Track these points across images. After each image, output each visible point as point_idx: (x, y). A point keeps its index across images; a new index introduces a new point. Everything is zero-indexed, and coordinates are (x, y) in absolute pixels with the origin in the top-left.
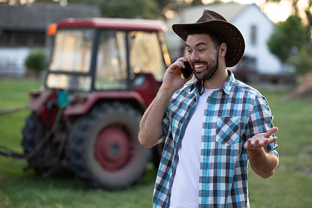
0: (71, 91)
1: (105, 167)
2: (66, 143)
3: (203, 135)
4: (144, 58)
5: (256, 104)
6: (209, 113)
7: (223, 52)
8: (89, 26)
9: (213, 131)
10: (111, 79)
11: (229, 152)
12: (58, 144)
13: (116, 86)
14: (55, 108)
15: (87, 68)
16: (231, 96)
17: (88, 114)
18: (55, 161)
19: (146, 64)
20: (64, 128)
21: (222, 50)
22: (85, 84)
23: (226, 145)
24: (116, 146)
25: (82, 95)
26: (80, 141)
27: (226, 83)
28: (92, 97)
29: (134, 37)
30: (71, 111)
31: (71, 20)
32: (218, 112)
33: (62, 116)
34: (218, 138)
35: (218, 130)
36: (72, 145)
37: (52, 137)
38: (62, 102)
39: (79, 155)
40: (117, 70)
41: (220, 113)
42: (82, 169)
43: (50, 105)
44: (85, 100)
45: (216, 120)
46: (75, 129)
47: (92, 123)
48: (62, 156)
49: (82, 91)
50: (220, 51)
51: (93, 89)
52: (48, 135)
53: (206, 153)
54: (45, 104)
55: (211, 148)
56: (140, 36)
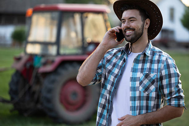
0: (43, 56)
1: (67, 109)
2: (40, 92)
3: (131, 86)
4: (94, 32)
5: (165, 64)
6: (134, 70)
7: (147, 25)
8: (55, 10)
9: (137, 83)
10: (71, 46)
11: (148, 98)
12: (34, 93)
13: (74, 51)
14: (32, 67)
15: (54, 39)
16: (150, 58)
17: (55, 72)
18: (32, 105)
19: (96, 36)
20: (38, 82)
21: (147, 23)
22: (53, 50)
23: (147, 93)
24: (75, 94)
25: (51, 59)
26: (50, 91)
27: (146, 49)
28: (58, 60)
29: (87, 17)
30: (43, 69)
31: (43, 6)
32: (140, 69)
33: (37, 73)
34: (141, 88)
35: (141, 83)
36: (44, 94)
37: (30, 88)
38: (37, 63)
39: (49, 101)
40: (75, 40)
41: (142, 70)
42: (51, 110)
43: (28, 65)
44: (53, 62)
45: (139, 75)
46: (46, 83)
47: (58, 78)
48: (37, 101)
49: (51, 55)
50: (145, 24)
51: (58, 54)
52: (27, 87)
53: (133, 99)
54: (25, 65)
55: (137, 96)
56: (91, 16)
